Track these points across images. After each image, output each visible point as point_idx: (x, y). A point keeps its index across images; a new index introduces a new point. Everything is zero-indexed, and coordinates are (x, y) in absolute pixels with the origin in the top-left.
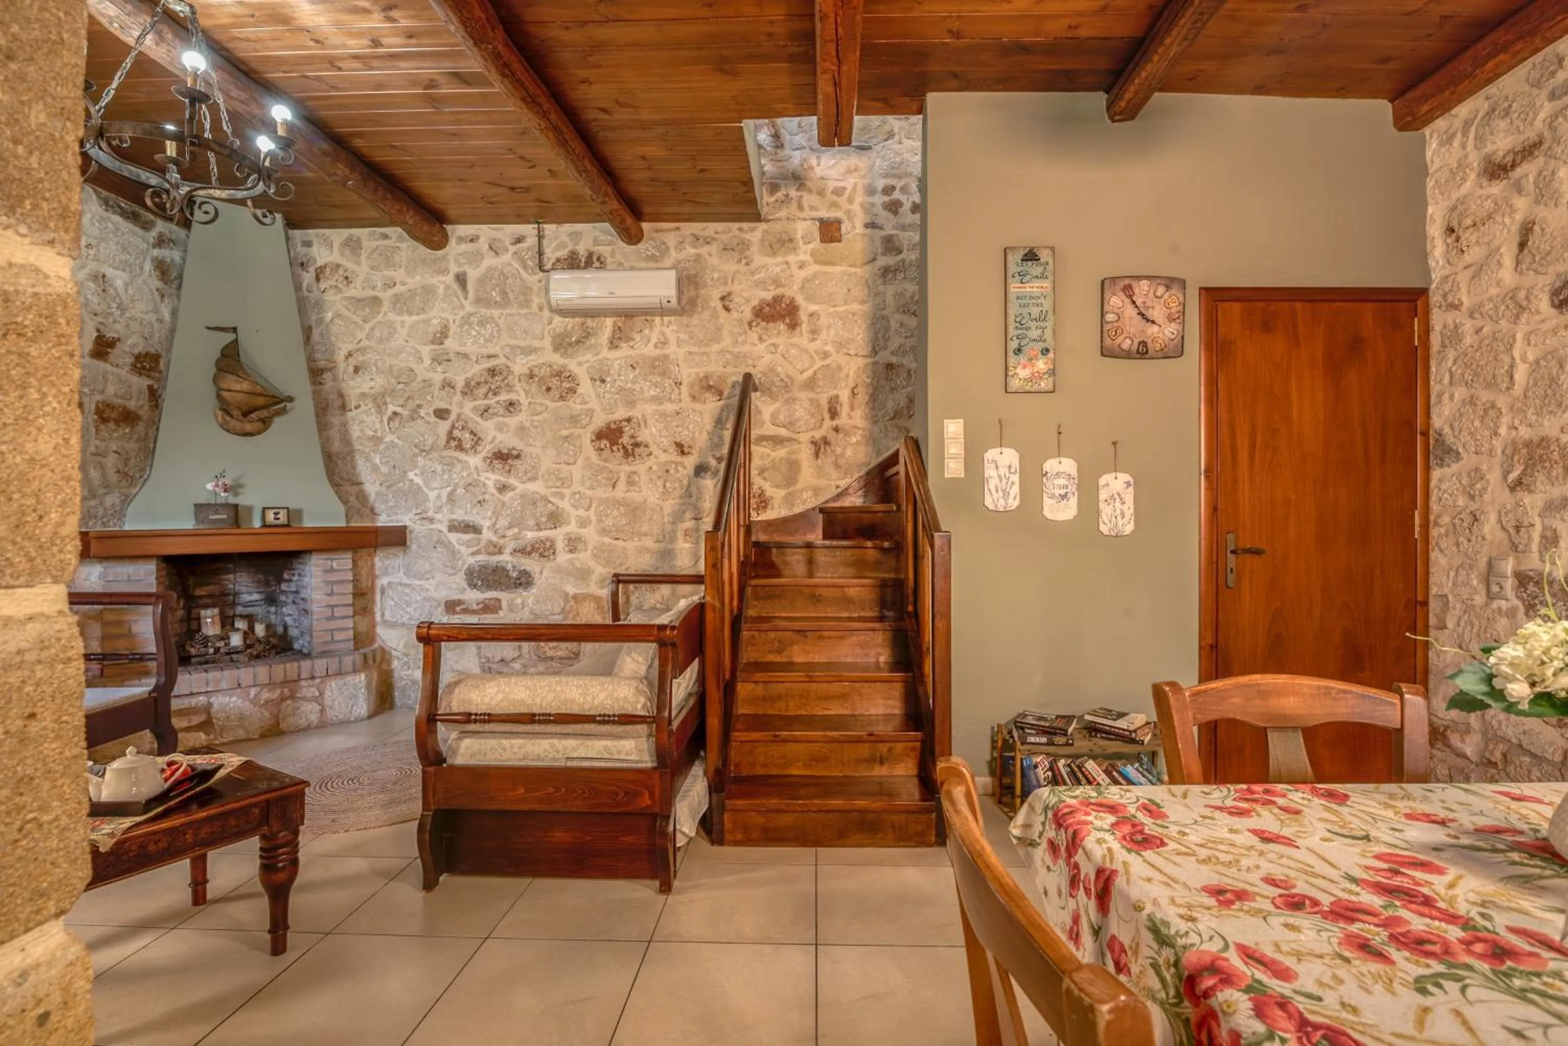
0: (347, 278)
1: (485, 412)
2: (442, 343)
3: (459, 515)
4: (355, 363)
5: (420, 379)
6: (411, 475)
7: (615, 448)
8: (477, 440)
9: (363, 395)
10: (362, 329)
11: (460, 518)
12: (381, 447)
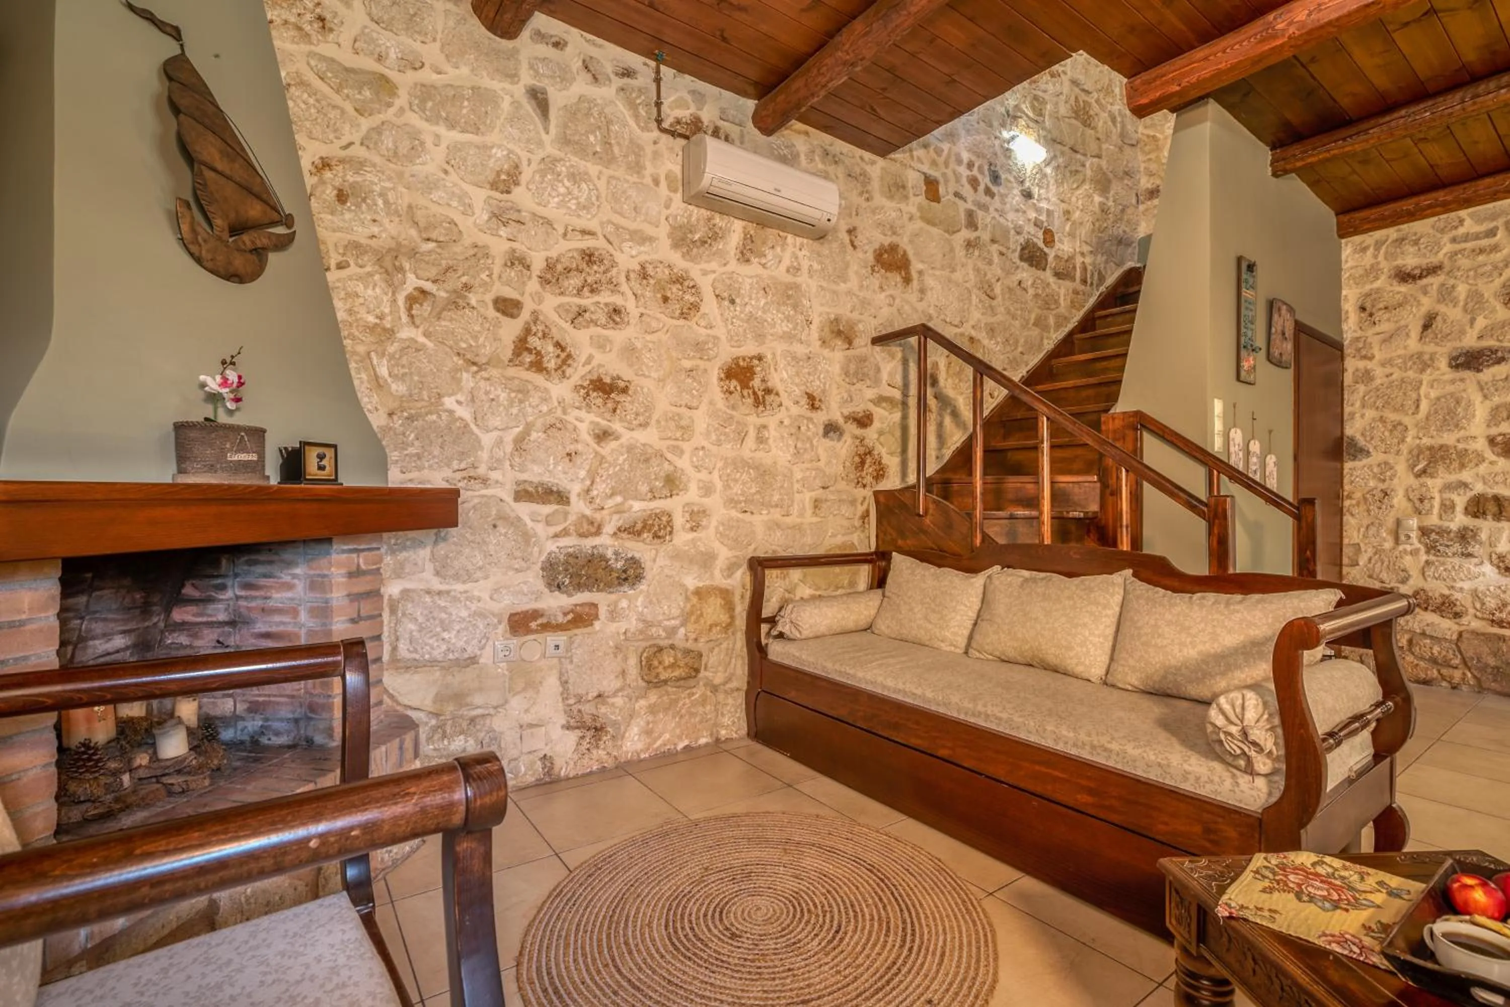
0: (321, 19)
1: (578, 316)
2: (508, 192)
3: (535, 474)
4: (338, 182)
5: (467, 241)
6: (449, 402)
7: (745, 392)
8: (566, 359)
9: (356, 247)
10: (356, 126)
11: (536, 480)
12: (392, 349)
